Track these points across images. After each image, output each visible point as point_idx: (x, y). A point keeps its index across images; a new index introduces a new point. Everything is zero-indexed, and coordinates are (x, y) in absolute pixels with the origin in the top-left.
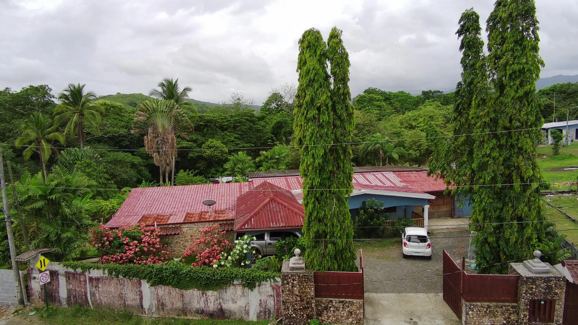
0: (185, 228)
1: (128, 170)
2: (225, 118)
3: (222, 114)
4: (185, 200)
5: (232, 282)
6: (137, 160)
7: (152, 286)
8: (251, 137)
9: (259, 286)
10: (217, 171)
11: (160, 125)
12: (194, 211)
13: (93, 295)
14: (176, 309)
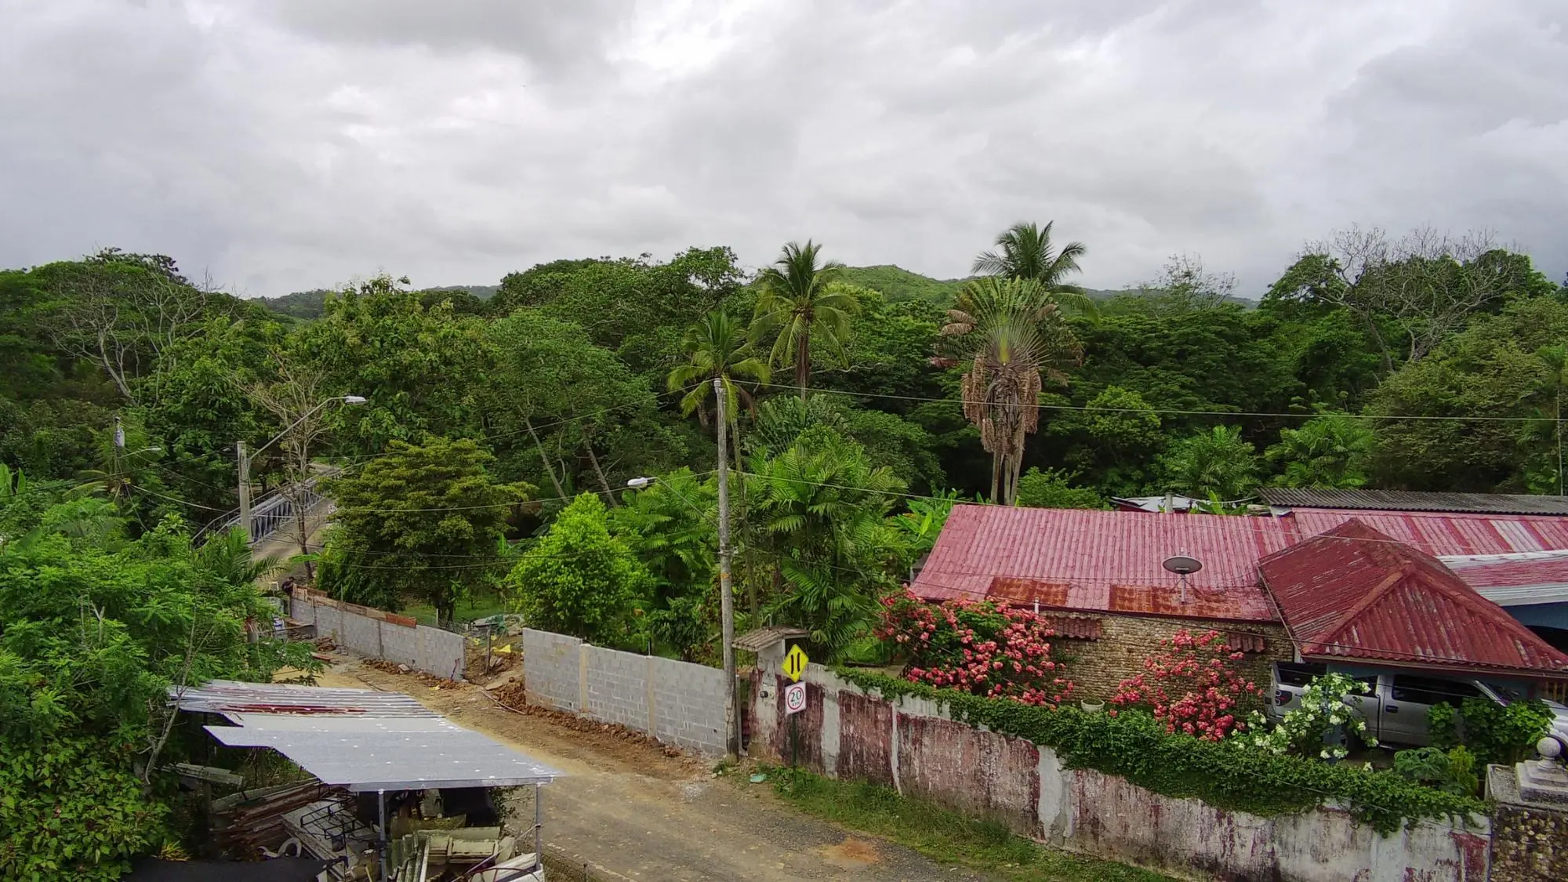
0: (1113, 627)
1: (895, 457)
2: (1154, 329)
3: (1143, 316)
4: (1099, 550)
5: (1318, 799)
6: (915, 432)
7: (1067, 766)
8: (1231, 387)
9: (1411, 827)
10: (1127, 478)
11: (1003, 345)
12: (1131, 582)
13: (905, 760)
14: (1133, 843)
